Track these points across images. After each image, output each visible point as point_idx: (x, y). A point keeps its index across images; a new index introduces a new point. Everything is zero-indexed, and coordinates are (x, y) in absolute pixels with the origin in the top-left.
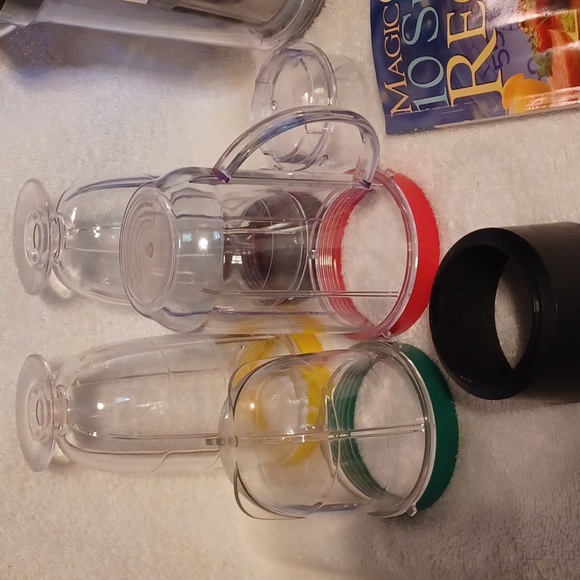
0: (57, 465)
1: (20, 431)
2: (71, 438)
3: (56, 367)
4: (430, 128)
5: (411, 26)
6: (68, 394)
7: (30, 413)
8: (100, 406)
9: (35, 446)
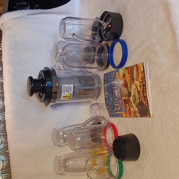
0: (61, 174)
1: (55, 168)
2: (63, 169)
3: (60, 157)
4: (115, 117)
5: (110, 102)
6: (62, 162)
7: (56, 165)
8: (67, 164)
9: (57, 171)
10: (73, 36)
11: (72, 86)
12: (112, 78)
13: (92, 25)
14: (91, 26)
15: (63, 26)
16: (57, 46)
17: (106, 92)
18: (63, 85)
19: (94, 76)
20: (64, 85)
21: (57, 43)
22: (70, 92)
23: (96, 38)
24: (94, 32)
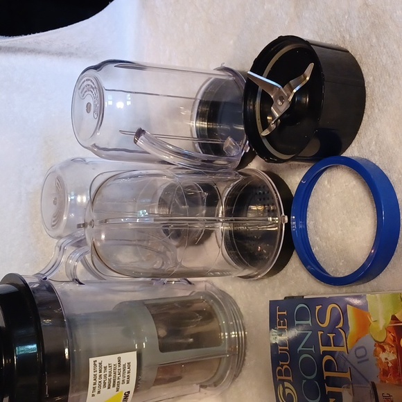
10: (135, 142)
11: (131, 358)
12: (322, 329)
13: (199, 97)
14: (195, 99)
15: (89, 99)
16: (59, 179)
17: (287, 384)
18: (91, 360)
19: (212, 297)
20: (99, 359)
21: (61, 168)
22: (124, 388)
23: (228, 149)
24: (205, 125)
